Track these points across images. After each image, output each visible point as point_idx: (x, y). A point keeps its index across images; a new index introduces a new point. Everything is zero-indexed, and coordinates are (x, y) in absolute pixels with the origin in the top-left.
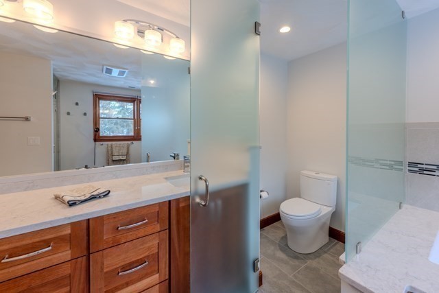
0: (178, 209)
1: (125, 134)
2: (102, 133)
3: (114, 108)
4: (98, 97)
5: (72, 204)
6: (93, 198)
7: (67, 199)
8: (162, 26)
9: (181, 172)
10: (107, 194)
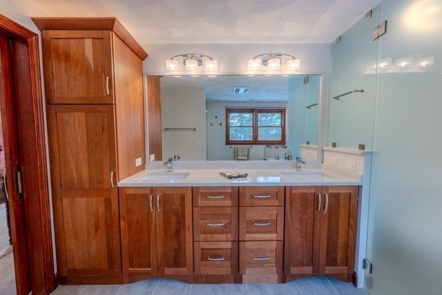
0: (291, 194)
1: (242, 139)
2: (231, 139)
3: (235, 117)
4: (229, 111)
5: (230, 177)
6: (239, 176)
7: (228, 174)
8: (280, 52)
9: (294, 170)
10: (246, 176)
